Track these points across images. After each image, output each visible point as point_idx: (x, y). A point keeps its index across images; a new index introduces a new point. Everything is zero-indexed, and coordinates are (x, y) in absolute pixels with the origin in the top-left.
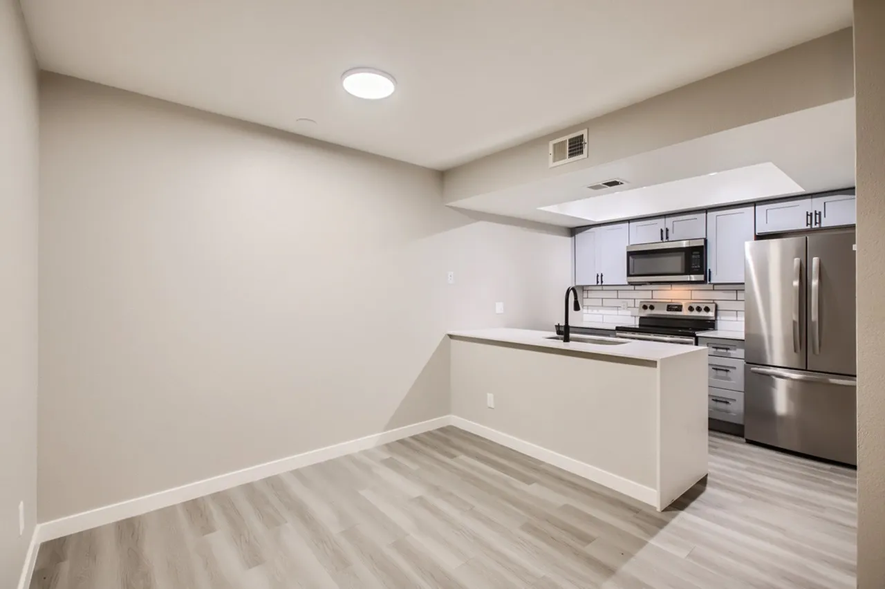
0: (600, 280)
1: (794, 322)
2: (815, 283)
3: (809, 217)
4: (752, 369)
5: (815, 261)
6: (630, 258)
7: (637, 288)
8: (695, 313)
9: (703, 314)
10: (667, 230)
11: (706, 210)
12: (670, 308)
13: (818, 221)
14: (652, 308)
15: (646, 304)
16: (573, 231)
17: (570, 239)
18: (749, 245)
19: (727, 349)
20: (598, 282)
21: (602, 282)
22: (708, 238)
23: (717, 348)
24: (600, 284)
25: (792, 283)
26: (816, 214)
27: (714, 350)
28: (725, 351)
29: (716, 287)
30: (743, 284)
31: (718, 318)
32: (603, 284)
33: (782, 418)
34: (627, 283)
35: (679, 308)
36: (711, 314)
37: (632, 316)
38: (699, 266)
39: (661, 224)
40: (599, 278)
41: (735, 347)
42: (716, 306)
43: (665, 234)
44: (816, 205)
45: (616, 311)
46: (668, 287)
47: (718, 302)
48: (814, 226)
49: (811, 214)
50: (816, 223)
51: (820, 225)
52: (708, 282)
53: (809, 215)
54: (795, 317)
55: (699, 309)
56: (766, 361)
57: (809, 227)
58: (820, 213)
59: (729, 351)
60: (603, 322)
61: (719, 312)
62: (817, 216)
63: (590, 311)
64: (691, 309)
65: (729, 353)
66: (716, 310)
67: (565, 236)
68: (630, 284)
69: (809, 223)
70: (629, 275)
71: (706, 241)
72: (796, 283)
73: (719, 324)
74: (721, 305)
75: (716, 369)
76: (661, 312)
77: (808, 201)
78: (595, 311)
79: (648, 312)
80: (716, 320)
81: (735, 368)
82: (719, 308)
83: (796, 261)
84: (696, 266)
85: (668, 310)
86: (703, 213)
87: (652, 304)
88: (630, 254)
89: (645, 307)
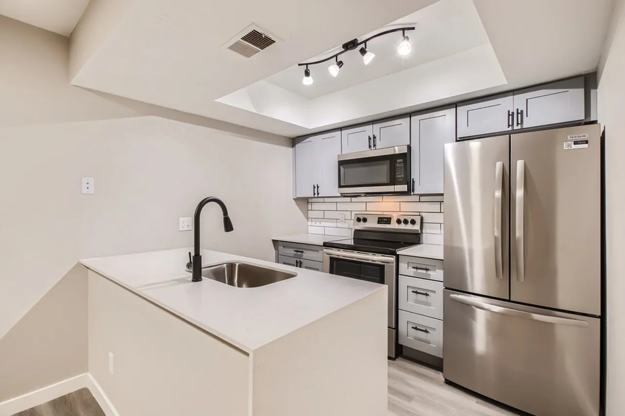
0: (316, 192)
1: (496, 238)
2: (519, 193)
3: (510, 117)
4: (452, 295)
5: (520, 165)
6: (342, 168)
7: (354, 199)
8: (402, 226)
9: (409, 227)
10: (374, 137)
11: (409, 114)
12: (381, 220)
13: (519, 122)
14: (365, 220)
15: (360, 216)
16: (294, 141)
17: (291, 149)
18: (450, 148)
19: (427, 270)
20: (314, 194)
21: (318, 194)
22: (412, 146)
23: (417, 268)
24: (316, 196)
25: (494, 194)
26: (518, 113)
27: (415, 270)
28: (424, 272)
29: (422, 199)
30: (442, 195)
31: (424, 231)
32: (319, 196)
33: (481, 358)
34: (339, 195)
35: (388, 221)
36: (417, 227)
37: (349, 228)
38: (403, 176)
39: (369, 130)
40: (316, 189)
41: (435, 268)
42: (422, 219)
43: (372, 141)
44: (517, 102)
45: (336, 224)
46: (379, 198)
47: (423, 214)
48: (516, 127)
49: (513, 113)
50: (518, 124)
51: (522, 126)
52: (412, 193)
53: (510, 115)
54: (497, 233)
55: (406, 222)
56: (466, 285)
57: (510, 128)
58: (522, 111)
59: (429, 272)
60: (324, 234)
61: (425, 225)
62: (519, 115)
63: (314, 224)
64: (399, 221)
65: (429, 274)
66: (422, 223)
67: (287, 146)
68: (344, 195)
69: (510, 124)
70: (340, 186)
71: (409, 147)
72: (498, 194)
73: (425, 237)
74: (427, 218)
75: (416, 292)
76: (372, 224)
77: (509, 99)
78: (318, 224)
79: (361, 226)
80: (422, 232)
81: (434, 292)
82: (425, 221)
83: (499, 165)
84: (400, 175)
85: (378, 223)
86: (407, 117)
87: (365, 216)
88: (342, 163)
89: (359, 220)
